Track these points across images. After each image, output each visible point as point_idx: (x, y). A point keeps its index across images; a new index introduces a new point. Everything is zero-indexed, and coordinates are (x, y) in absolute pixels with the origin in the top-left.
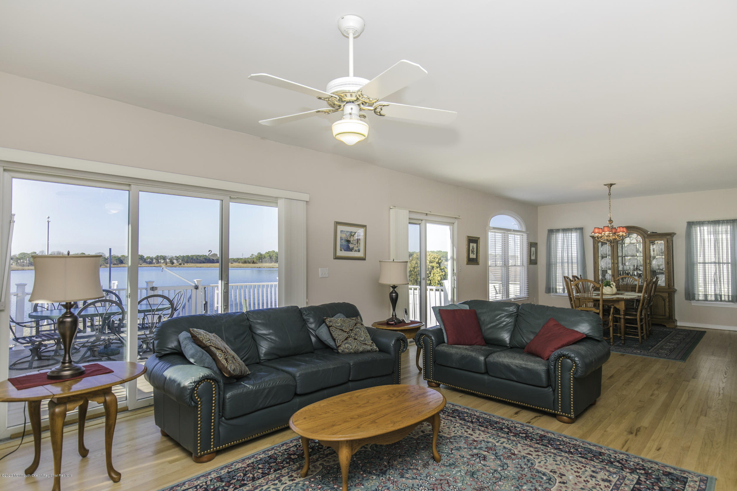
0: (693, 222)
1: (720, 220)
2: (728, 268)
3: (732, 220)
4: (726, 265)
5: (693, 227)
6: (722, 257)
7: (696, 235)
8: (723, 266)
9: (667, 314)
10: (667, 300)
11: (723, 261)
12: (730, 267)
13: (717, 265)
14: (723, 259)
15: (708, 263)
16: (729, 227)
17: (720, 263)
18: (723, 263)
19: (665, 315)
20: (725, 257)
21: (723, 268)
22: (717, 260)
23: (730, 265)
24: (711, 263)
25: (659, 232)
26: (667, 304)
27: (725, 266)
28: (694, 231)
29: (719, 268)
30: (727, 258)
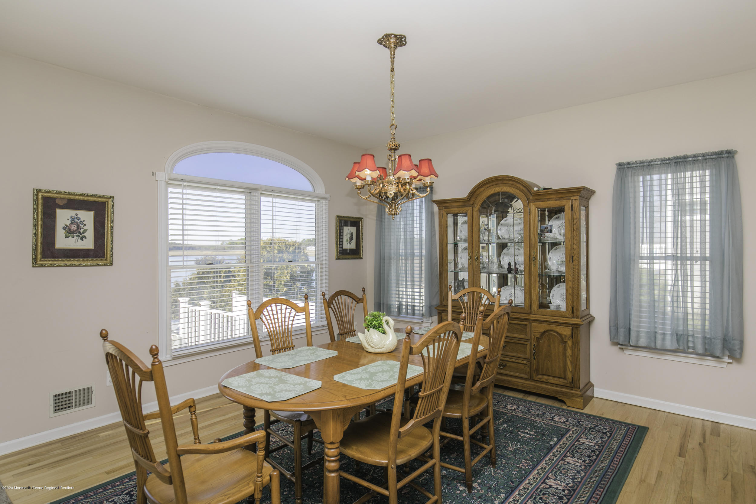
0: (629, 163)
1: (689, 154)
2: (703, 270)
3: (716, 154)
4: (699, 263)
5: (630, 174)
6: (692, 243)
7: (635, 192)
8: (692, 265)
9: (570, 376)
10: (570, 343)
11: (692, 253)
12: (708, 268)
13: (679, 262)
14: (692, 248)
15: (659, 258)
16: (708, 172)
17: (687, 259)
18: (692, 258)
19: (565, 378)
20: (697, 245)
21: (692, 270)
22: (679, 252)
23: (708, 263)
24: (666, 258)
25: (555, 186)
26: (569, 352)
27: (697, 266)
28: (631, 185)
29: (684, 270)
30: (703, 248)
